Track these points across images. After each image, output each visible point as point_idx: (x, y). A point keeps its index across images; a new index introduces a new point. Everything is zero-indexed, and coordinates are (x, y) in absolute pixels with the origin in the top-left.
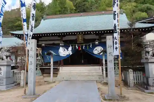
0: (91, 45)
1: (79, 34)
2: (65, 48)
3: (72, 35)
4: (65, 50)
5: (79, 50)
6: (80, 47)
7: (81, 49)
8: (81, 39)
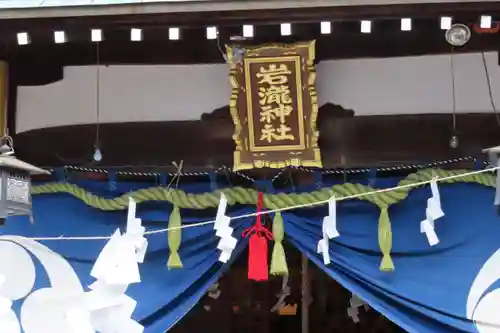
0: (434, 209)
1: (267, 35)
2: (55, 247)
3: (155, 51)
4: (42, 280)
5: (255, 272)
6: (278, 229)
7: (279, 264)
8: (283, 112)
